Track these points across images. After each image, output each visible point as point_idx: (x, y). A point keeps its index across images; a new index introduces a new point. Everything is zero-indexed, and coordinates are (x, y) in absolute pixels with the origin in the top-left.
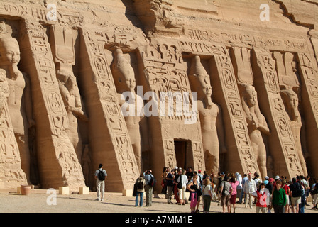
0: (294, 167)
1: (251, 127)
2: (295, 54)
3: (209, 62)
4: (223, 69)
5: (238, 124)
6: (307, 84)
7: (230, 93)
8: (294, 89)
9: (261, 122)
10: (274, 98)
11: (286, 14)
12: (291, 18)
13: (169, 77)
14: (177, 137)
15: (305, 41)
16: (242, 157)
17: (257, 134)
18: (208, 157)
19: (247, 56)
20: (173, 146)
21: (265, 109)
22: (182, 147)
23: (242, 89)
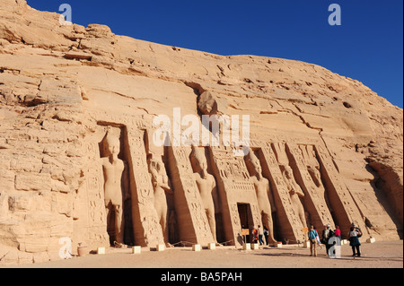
0: (325, 218)
1: (292, 193)
2: (314, 146)
3: (258, 152)
4: (268, 156)
5: (282, 190)
6: (324, 164)
7: (274, 171)
8: (317, 167)
9: (298, 189)
10: (304, 173)
11: (304, 122)
12: (308, 125)
13: (231, 161)
14: (240, 202)
15: (319, 138)
16: (288, 213)
17: (296, 196)
18: (264, 215)
19: (283, 148)
20: (237, 209)
21: (299, 180)
22: (244, 209)
23: (282, 168)
